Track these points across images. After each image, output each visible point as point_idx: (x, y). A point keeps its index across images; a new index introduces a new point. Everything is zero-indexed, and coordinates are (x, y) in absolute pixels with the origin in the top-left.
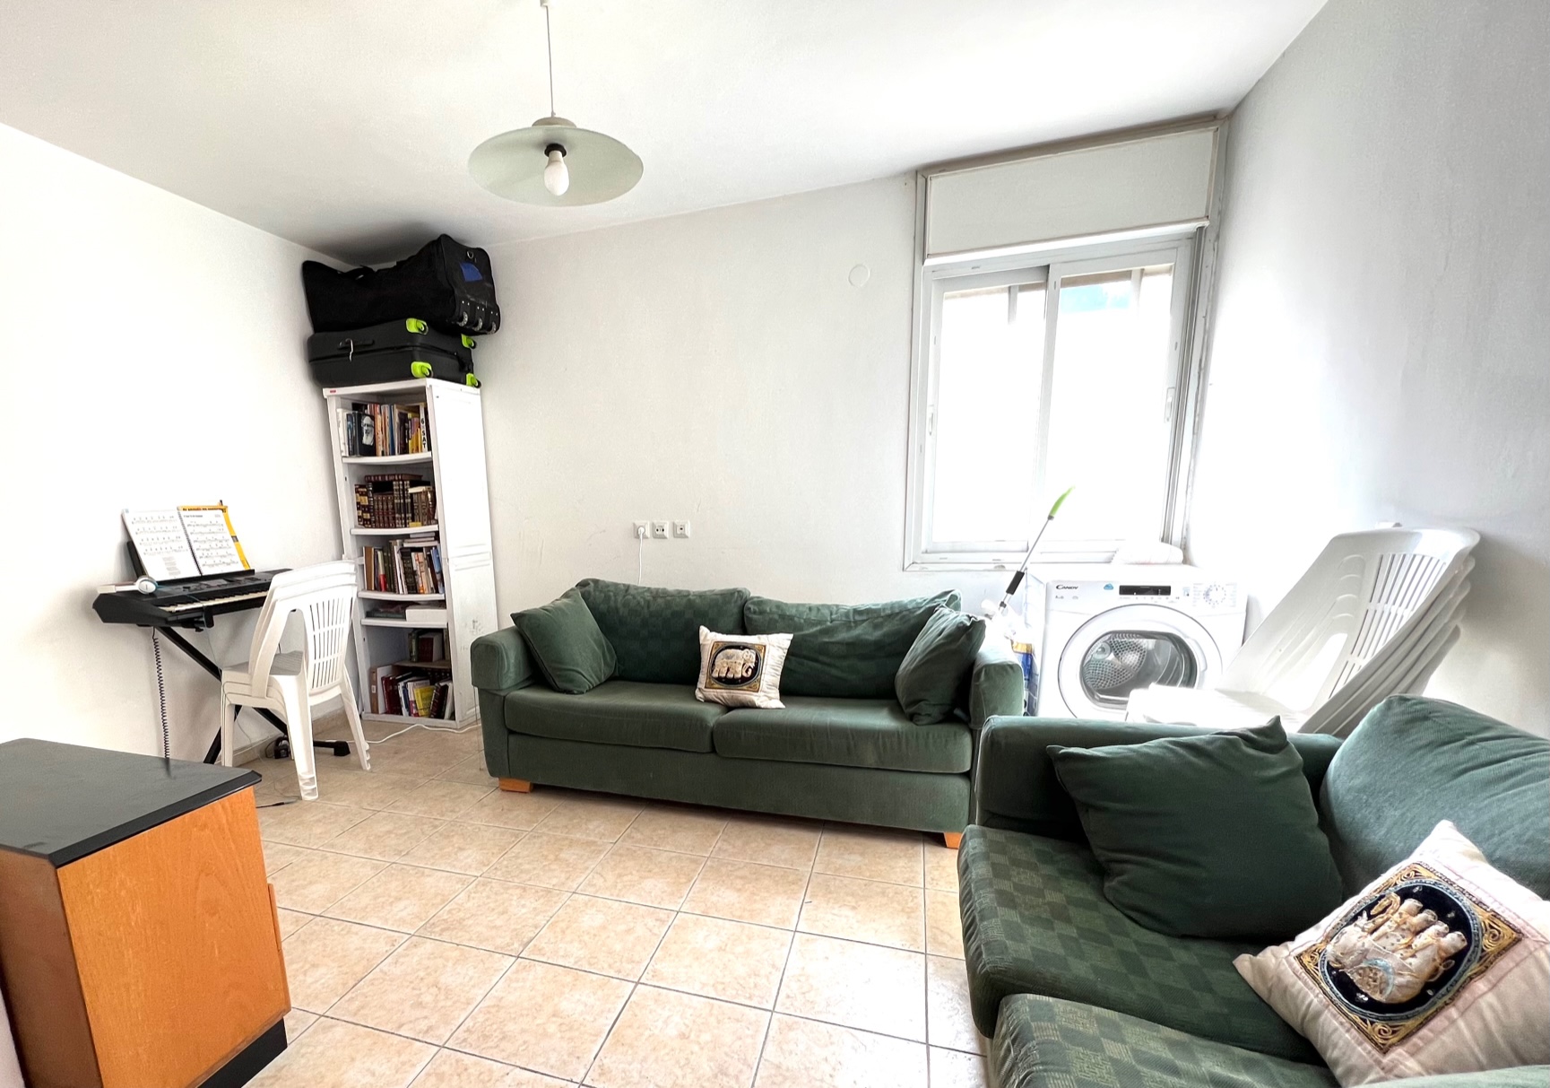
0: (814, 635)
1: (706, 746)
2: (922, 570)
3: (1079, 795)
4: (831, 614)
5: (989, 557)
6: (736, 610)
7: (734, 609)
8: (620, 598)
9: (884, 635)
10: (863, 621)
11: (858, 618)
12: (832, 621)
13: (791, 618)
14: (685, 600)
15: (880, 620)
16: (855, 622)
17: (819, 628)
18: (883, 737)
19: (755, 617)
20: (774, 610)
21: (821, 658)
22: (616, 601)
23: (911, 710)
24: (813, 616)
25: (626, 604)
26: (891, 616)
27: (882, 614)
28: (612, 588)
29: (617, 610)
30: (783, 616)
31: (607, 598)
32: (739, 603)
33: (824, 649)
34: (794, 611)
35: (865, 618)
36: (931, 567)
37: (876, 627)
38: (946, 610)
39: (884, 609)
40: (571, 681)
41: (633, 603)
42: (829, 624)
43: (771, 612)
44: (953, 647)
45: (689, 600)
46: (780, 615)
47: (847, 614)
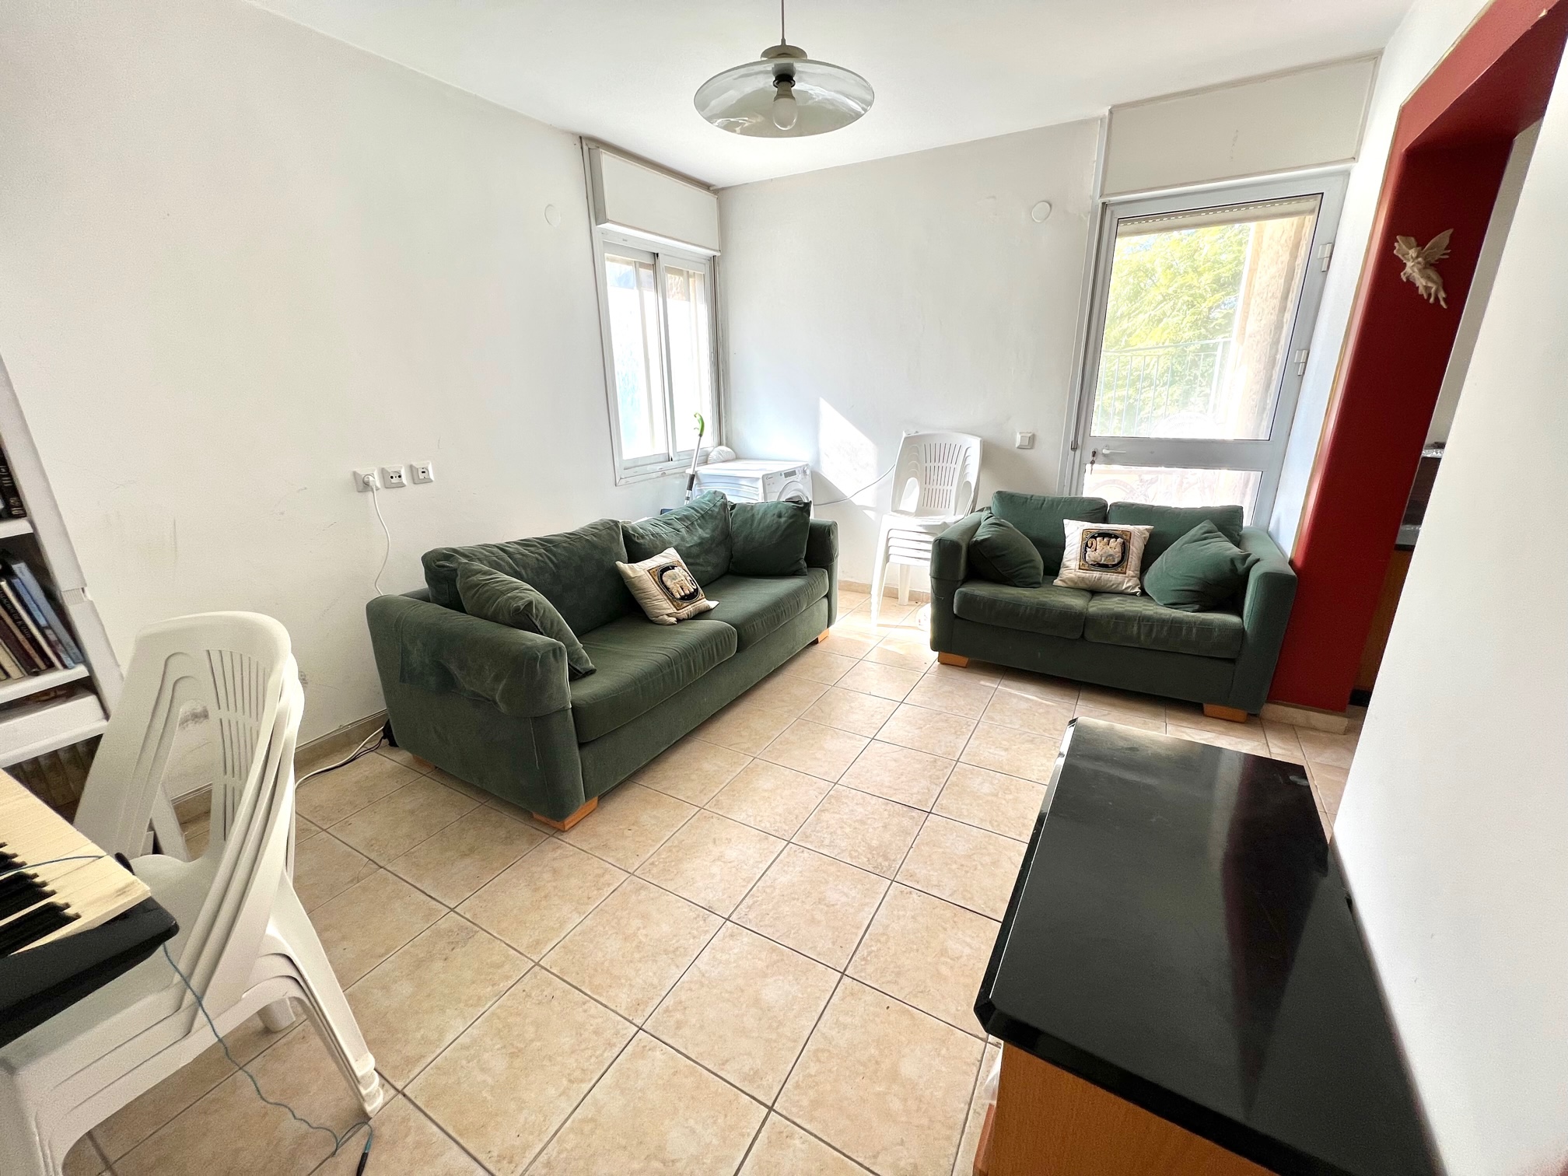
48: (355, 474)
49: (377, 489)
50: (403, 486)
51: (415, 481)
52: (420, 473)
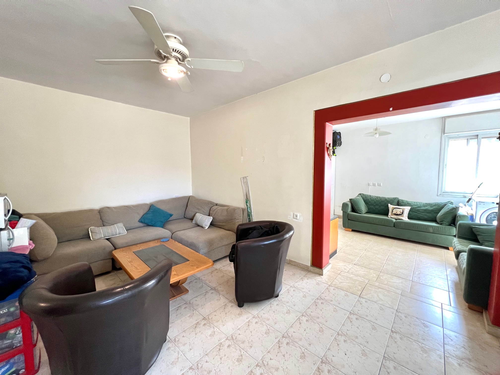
0: (416, 208)
1: (393, 225)
2: (443, 196)
3: (477, 233)
4: (420, 204)
5: (462, 194)
6: (397, 201)
7: (396, 201)
8: (369, 198)
9: (434, 209)
10: (428, 206)
11: (426, 205)
12: (420, 205)
13: (410, 204)
14: (384, 199)
15: (432, 206)
16: (426, 206)
17: (417, 206)
18: (434, 227)
19: (401, 203)
20: (406, 202)
21: (418, 212)
22: (368, 198)
23: (441, 223)
24: (415, 204)
25: (370, 199)
26: (435, 205)
27: (433, 205)
28: (367, 195)
29: (368, 199)
30: (408, 203)
31: (366, 197)
32: (398, 200)
33: (418, 210)
34: (411, 203)
35: (428, 205)
36: (445, 196)
37: (431, 207)
38: (450, 205)
39: (433, 204)
40: (361, 212)
41: (372, 199)
42: (419, 206)
43: (405, 202)
44: (451, 211)
45: (386, 199)
46: (407, 203)
47: (424, 204)
48: (368, 183)
49: (371, 186)
50: (375, 186)
51: (378, 185)
52: (379, 184)
